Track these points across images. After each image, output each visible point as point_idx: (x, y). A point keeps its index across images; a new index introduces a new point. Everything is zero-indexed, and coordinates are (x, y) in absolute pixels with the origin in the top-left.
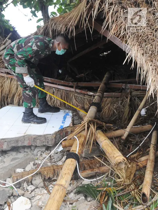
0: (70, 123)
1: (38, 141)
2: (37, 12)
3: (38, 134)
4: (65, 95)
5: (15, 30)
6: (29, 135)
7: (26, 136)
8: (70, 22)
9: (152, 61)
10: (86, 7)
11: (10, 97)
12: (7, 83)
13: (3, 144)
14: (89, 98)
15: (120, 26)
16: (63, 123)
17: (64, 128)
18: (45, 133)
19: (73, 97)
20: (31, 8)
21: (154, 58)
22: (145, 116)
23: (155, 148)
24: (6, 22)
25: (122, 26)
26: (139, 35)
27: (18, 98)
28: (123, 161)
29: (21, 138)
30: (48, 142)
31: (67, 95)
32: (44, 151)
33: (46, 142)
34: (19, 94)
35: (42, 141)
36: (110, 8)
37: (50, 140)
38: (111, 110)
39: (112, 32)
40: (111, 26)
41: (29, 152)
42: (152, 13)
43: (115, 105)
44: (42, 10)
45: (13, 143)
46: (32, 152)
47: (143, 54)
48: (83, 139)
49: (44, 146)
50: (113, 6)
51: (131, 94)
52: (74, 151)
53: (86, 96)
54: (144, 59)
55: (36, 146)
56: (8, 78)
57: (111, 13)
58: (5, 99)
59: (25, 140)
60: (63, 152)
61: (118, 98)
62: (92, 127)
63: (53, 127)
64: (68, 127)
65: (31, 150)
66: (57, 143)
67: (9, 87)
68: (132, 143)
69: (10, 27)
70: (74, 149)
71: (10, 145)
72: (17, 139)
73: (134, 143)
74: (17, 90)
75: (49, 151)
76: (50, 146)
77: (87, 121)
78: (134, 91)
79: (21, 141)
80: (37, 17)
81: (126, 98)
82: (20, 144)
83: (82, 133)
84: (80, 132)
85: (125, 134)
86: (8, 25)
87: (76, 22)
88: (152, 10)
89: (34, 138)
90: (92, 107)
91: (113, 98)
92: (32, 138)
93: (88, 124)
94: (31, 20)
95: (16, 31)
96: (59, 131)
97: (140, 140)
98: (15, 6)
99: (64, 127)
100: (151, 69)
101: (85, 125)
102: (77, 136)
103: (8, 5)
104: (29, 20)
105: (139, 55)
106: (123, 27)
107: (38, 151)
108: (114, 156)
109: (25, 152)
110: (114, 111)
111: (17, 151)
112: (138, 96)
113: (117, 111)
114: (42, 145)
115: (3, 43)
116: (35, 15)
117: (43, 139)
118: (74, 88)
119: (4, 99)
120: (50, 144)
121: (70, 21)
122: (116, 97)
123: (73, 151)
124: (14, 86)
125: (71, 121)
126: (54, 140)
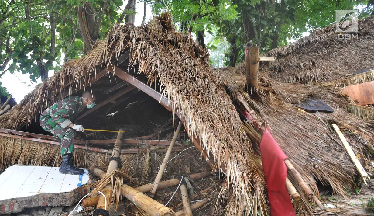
0: (88, 180)
1: (54, 200)
2: (37, 79)
3: (54, 193)
4: (75, 154)
5: (13, 97)
6: (44, 194)
7: (40, 195)
8: (90, 63)
9: (189, 99)
10: (108, 46)
11: (13, 159)
12: (10, 144)
13: (13, 206)
14: (102, 156)
15: (151, 62)
16: (80, 180)
17: (82, 186)
18: (63, 191)
19: (85, 156)
20: (30, 73)
21: (190, 97)
22: (166, 171)
23: (189, 202)
24: (3, 90)
25: (152, 62)
26: (171, 73)
27: (23, 159)
28: (170, 211)
29: (35, 198)
30: (66, 202)
31: (78, 154)
32: (61, 213)
33: (64, 201)
34: (24, 155)
35: (59, 200)
36: (137, 44)
37: (68, 198)
38: (128, 167)
39: (142, 68)
40: (140, 63)
41: (43, 214)
42: (179, 53)
43: (132, 162)
44: (41, 75)
45: (25, 204)
46: (47, 215)
47: (178, 92)
48: (109, 195)
49: (61, 206)
50: (141, 42)
51: (149, 149)
52: (102, 207)
53: (99, 154)
54: (180, 97)
55: (52, 207)
56: (11, 139)
57: (139, 49)
58: (9, 161)
59: (39, 199)
60: (83, 212)
61: (134, 154)
62: (118, 179)
63: (70, 185)
64: (86, 184)
65: (46, 212)
66: (76, 202)
67: (12, 148)
68: (161, 199)
69: (8, 94)
70: (101, 205)
71: (22, 207)
72: (30, 199)
73: (163, 198)
74: (22, 151)
75: (67, 213)
76: (68, 206)
77: (113, 174)
78: (152, 146)
79: (34, 201)
80: (37, 82)
81: (144, 154)
82: (33, 205)
83: (107, 188)
84: (104, 187)
85: (154, 188)
86: (6, 93)
87: (98, 61)
88: (179, 51)
89: (50, 197)
90: (111, 161)
91: (129, 155)
92: (47, 197)
93: (114, 177)
94: (30, 85)
95: (13, 99)
96: (77, 189)
97: (168, 195)
98: (12, 73)
99: (82, 184)
100: (189, 108)
101: (111, 178)
102: (102, 191)
103: (5, 71)
104: (28, 86)
105: (174, 92)
106: (154, 63)
107: (54, 213)
108: (156, 208)
109: (38, 214)
110: (131, 169)
111: (28, 214)
112: (158, 151)
113: (134, 168)
114: (59, 205)
115: (2, 107)
116: (35, 81)
117: (60, 198)
118: (86, 145)
119: (7, 161)
120: (68, 204)
121: (91, 61)
122: (132, 153)
123: (100, 207)
124: (18, 146)
125: (89, 178)
126: (73, 199)
